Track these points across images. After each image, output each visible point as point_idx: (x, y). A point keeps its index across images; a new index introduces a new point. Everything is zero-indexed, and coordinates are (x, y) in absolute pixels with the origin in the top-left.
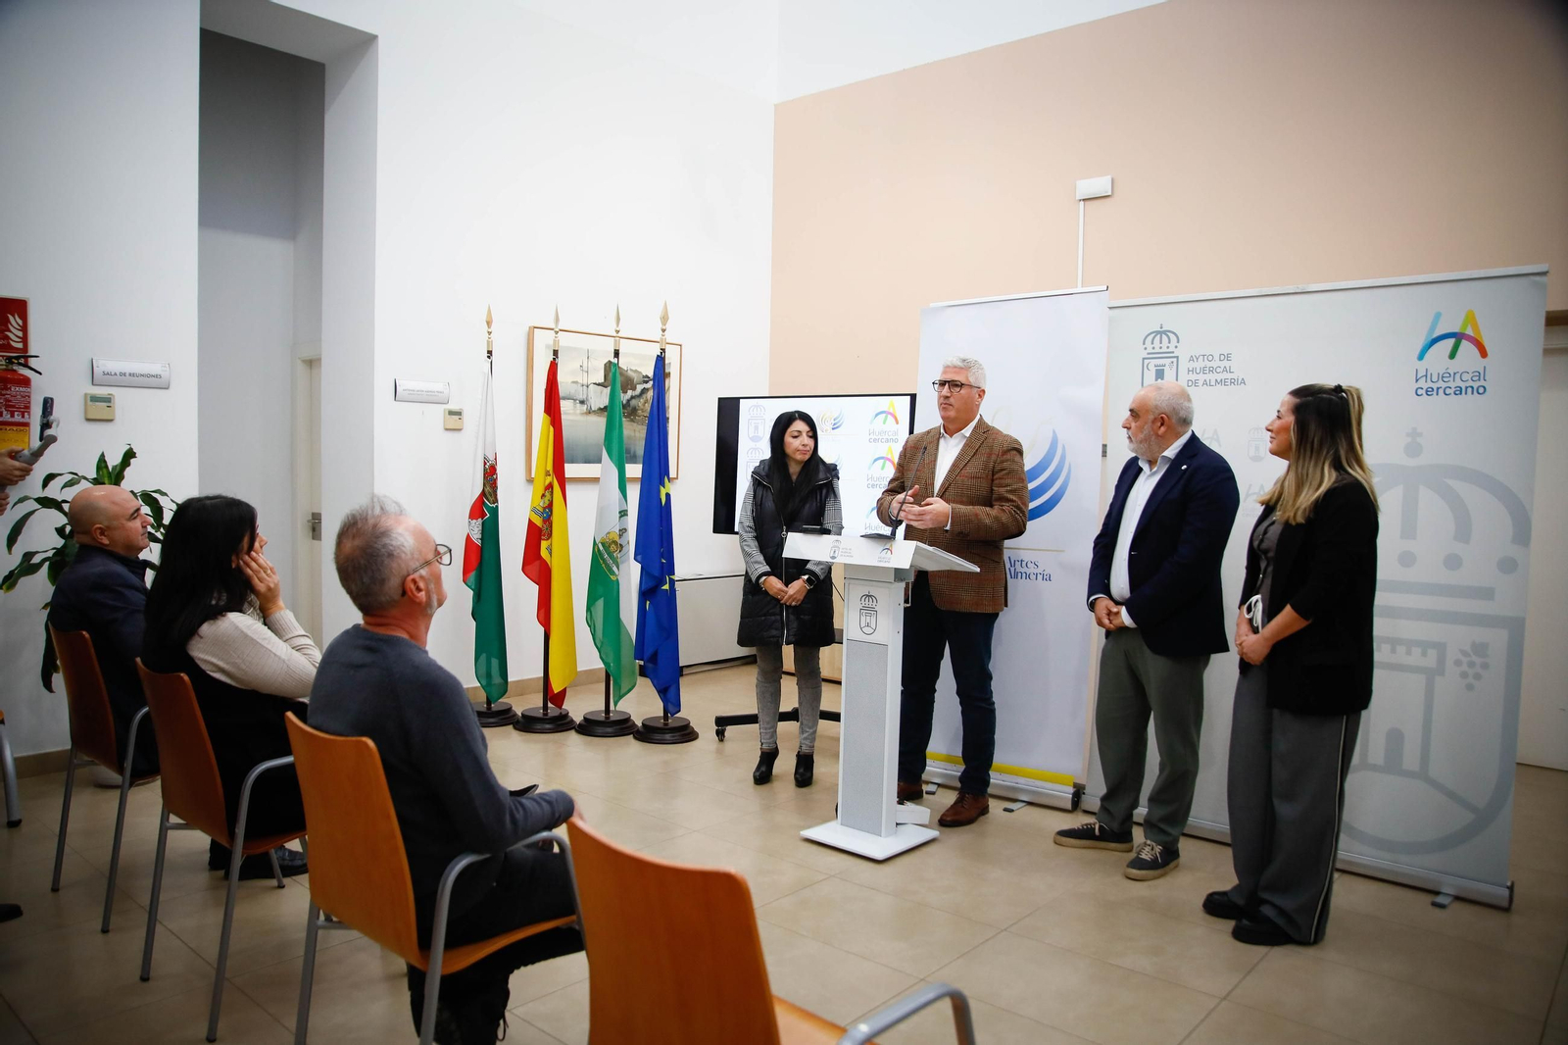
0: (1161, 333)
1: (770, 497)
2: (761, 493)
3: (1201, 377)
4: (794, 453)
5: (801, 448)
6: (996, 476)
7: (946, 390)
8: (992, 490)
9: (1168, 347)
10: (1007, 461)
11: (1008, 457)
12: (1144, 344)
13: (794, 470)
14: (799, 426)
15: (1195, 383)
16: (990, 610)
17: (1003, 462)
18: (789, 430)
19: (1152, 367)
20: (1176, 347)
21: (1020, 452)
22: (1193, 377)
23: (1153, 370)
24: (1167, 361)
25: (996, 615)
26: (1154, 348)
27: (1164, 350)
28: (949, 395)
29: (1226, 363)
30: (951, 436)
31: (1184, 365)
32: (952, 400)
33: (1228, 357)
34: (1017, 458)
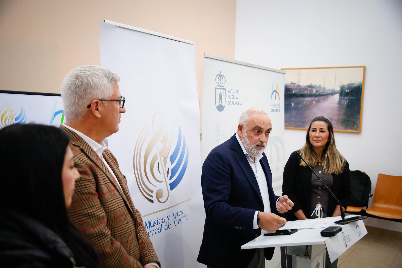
0: (221, 76)
3: (232, 100)
9: (223, 84)
12: (216, 81)
15: (230, 103)
19: (218, 93)
20: (225, 84)
22: (230, 100)
23: (219, 94)
24: (222, 91)
26: (219, 83)
27: (221, 85)
29: (237, 94)
31: (228, 94)
33: (237, 91)
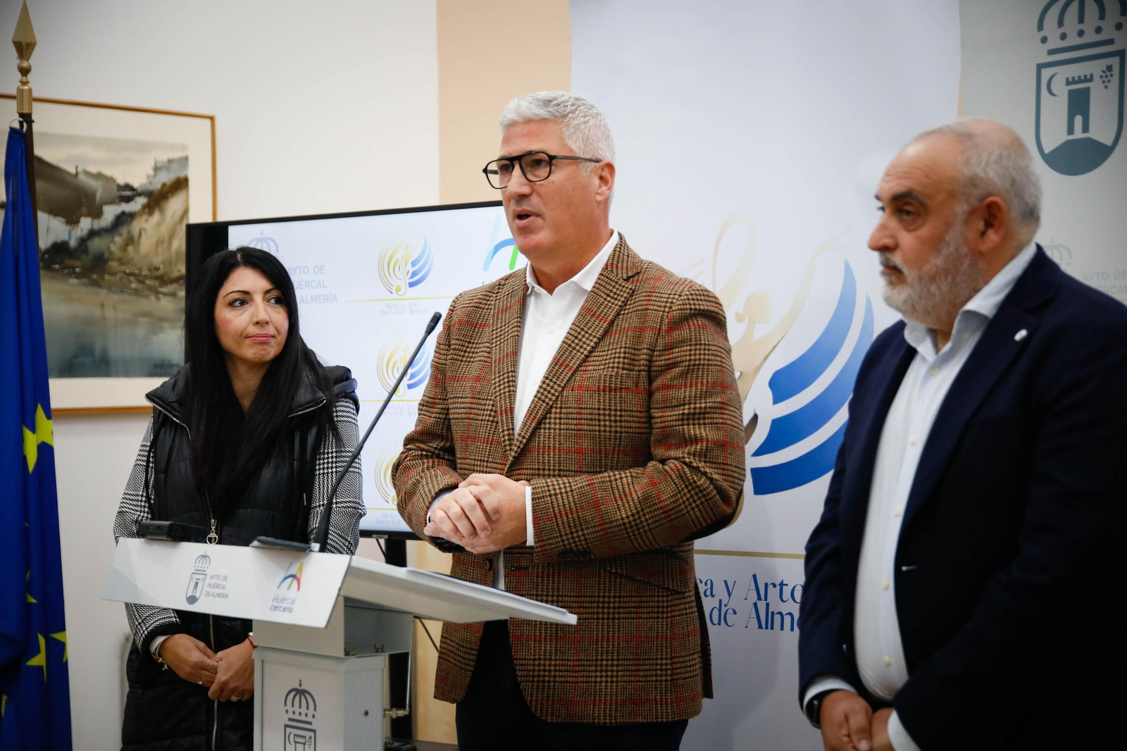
1: (187, 452)
2: (168, 441)
4: (240, 345)
5: (253, 330)
6: (658, 382)
7: (516, 181)
8: (650, 417)
9: (1098, 30)
10: (681, 343)
11: (683, 333)
12: (1040, 28)
13: (246, 384)
14: (246, 279)
16: (667, 714)
17: (670, 347)
18: (223, 292)
19: (1058, 85)
20: (1119, 27)
21: (716, 319)
23: (1063, 92)
25: (683, 724)
26: (1063, 37)
27: (1089, 38)
28: (526, 190)
30: (551, 291)
32: (534, 203)
34: (709, 334)
